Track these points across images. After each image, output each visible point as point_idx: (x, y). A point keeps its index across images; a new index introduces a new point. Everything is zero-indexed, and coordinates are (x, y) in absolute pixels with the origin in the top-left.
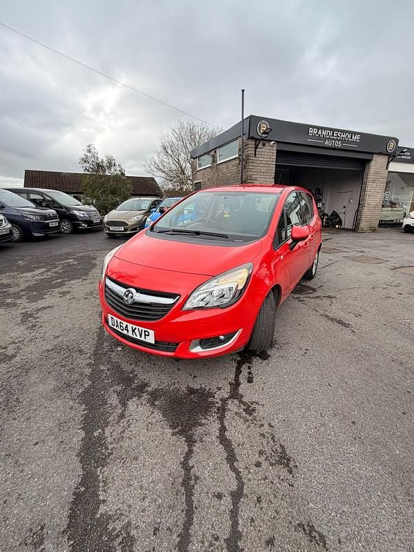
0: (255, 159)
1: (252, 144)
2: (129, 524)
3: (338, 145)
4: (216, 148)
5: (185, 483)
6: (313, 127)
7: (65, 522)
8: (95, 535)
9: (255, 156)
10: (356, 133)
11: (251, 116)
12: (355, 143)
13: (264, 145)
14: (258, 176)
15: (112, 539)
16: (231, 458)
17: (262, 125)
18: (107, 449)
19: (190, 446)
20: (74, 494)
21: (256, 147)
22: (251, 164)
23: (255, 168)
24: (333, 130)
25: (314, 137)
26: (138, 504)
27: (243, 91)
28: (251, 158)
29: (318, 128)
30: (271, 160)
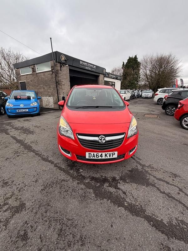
0: (61, 72)
1: (59, 65)
2: (176, 218)
3: (90, 69)
4: (35, 64)
5: (169, 197)
6: (81, 61)
7: (164, 236)
8: (175, 230)
9: (61, 71)
10: (95, 65)
11: (57, 51)
12: (94, 69)
13: (64, 66)
14: (64, 80)
15: (179, 226)
16: (168, 183)
17: (63, 57)
18: (138, 206)
19: (155, 187)
20: (152, 226)
21: (61, 67)
22: (60, 74)
23: (61, 76)
24: (88, 63)
25: (82, 65)
26: (169, 212)
27: (51, 38)
28: (60, 72)
29: (83, 61)
30: (67, 73)
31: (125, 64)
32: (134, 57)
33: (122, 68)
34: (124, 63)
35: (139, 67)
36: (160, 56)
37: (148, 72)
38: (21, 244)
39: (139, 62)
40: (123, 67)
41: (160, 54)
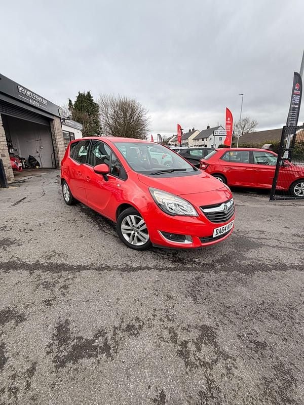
3: (37, 105)
6: (21, 86)
12: (44, 105)
24: (33, 93)
25: (22, 94)
29: (24, 88)
31: (73, 103)
32: (86, 93)
33: (69, 109)
34: (70, 101)
35: (97, 111)
36: (122, 99)
37: (111, 121)
38: (267, 352)
39: (95, 104)
40: (70, 107)
41: (123, 97)
